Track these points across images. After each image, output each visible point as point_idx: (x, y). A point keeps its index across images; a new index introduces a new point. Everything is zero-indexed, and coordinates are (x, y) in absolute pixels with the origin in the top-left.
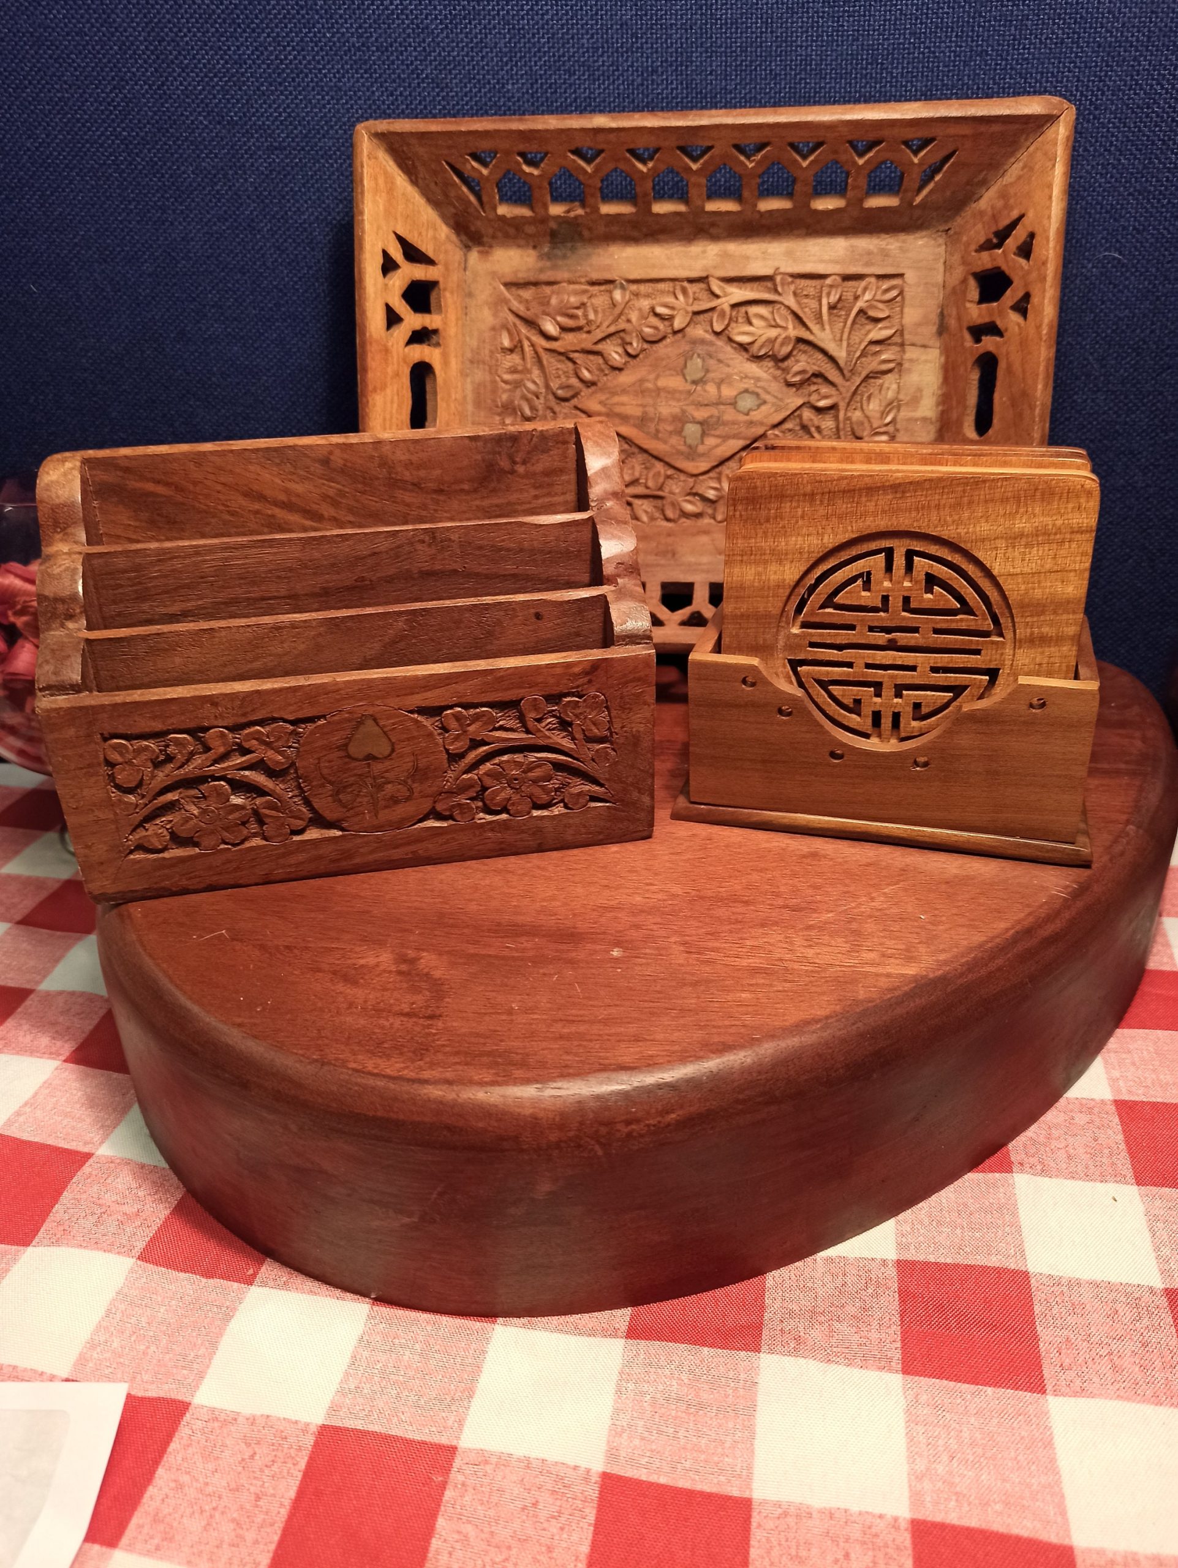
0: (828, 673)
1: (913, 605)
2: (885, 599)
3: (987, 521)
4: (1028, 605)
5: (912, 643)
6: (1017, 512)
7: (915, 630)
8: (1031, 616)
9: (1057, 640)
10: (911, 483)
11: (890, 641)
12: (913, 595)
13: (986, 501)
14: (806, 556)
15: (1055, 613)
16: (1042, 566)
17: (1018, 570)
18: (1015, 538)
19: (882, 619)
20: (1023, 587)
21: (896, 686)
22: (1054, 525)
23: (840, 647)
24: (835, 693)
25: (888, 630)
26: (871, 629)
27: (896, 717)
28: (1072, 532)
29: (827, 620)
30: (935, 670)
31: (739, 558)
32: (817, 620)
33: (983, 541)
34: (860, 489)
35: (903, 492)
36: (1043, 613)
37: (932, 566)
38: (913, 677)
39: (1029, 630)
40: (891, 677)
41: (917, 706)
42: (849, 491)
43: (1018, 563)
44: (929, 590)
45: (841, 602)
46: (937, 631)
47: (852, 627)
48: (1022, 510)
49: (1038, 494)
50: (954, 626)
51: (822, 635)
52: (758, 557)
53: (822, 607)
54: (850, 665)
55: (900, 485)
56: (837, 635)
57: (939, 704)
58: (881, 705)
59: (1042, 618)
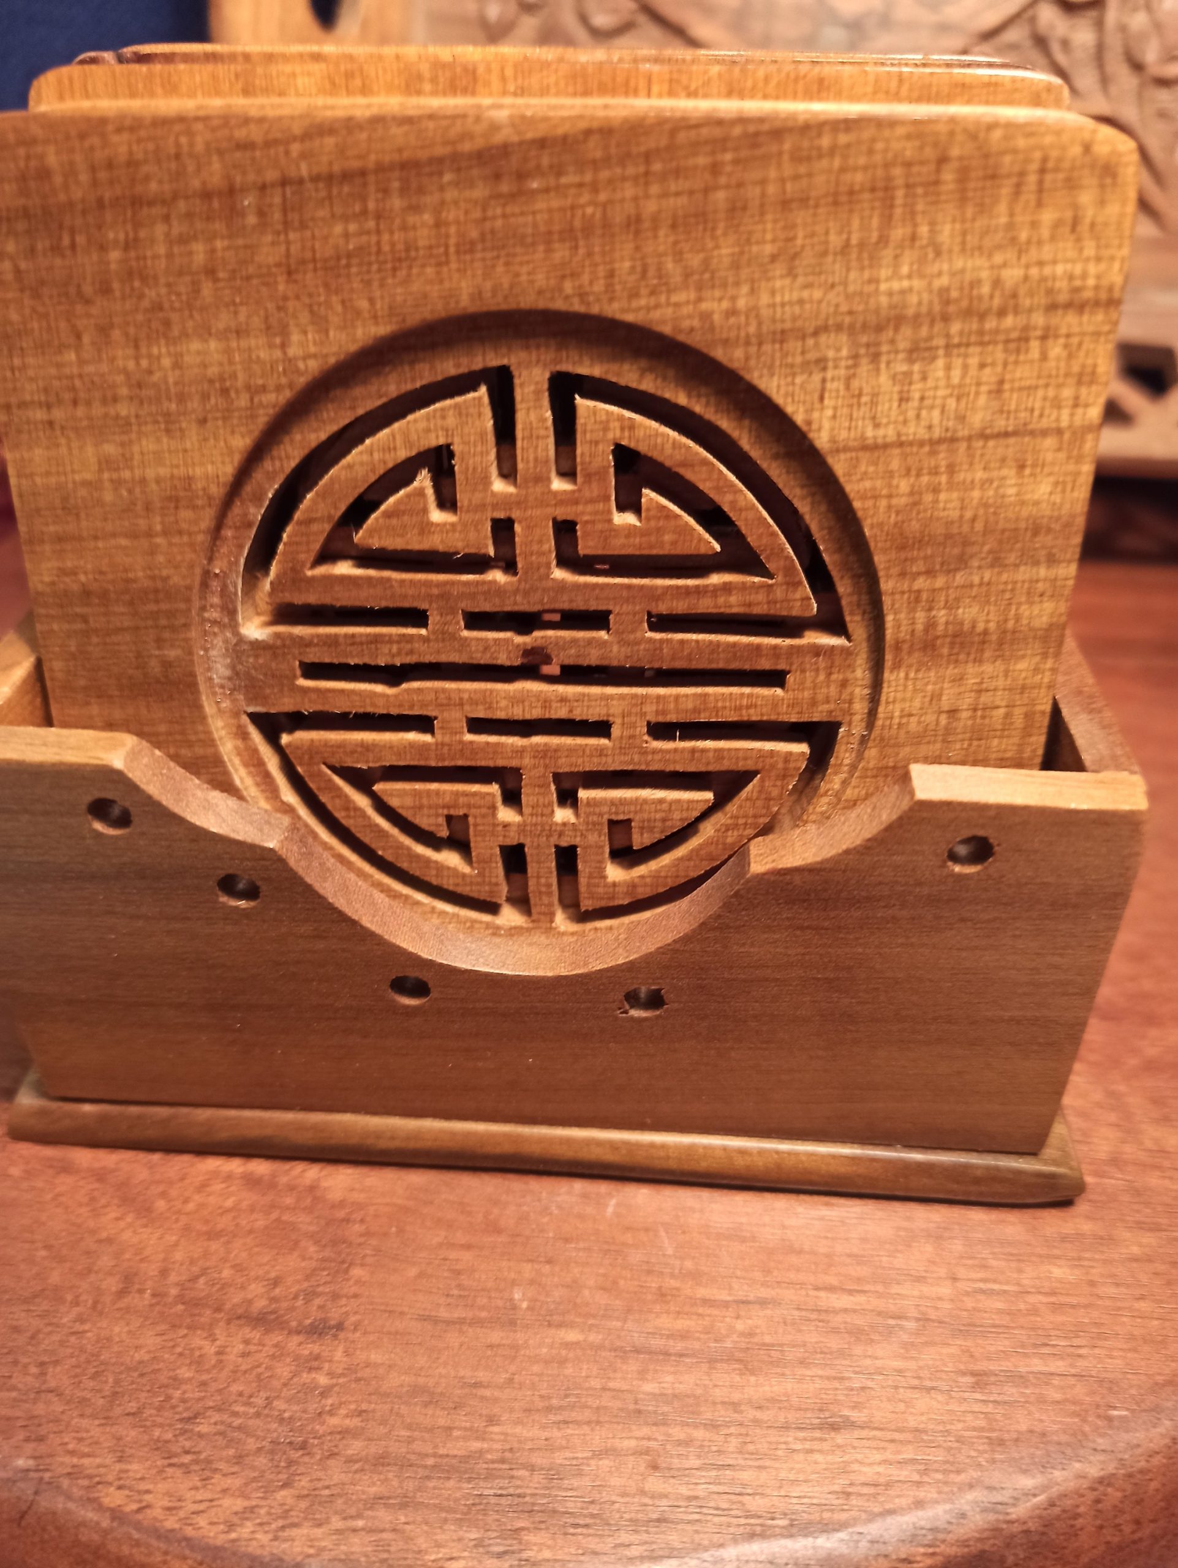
0: (366, 747)
1: (586, 547)
2: (503, 529)
3: (791, 273)
4: (920, 542)
5: (593, 658)
6: (883, 240)
7: (597, 620)
8: (930, 573)
9: (1001, 643)
10: (542, 143)
11: (528, 652)
12: (582, 514)
13: (785, 204)
14: (243, 401)
15: (997, 561)
16: (961, 419)
17: (889, 433)
18: (879, 329)
19: (497, 590)
20: (904, 486)
21: (557, 777)
22: (997, 283)
23: (394, 675)
24: (394, 802)
25: (524, 622)
26: (477, 620)
27: (567, 859)
28: (1052, 307)
29: (344, 598)
30: (661, 730)
31: (40, 415)
32: (312, 598)
33: (781, 337)
34: (380, 168)
35: (521, 176)
36: (962, 562)
37: (632, 426)
38: (601, 752)
39: (921, 616)
40: (544, 753)
41: (619, 827)
42: (346, 176)
43: (888, 407)
44: (629, 502)
45: (376, 543)
46: (662, 622)
47: (418, 617)
48: (898, 233)
49: (948, 176)
50: (705, 606)
51: (333, 642)
52: (97, 410)
53: (326, 556)
54: (424, 724)
55: (505, 150)
56: (376, 639)
57: (677, 821)
58: (522, 828)
59: (960, 578)
